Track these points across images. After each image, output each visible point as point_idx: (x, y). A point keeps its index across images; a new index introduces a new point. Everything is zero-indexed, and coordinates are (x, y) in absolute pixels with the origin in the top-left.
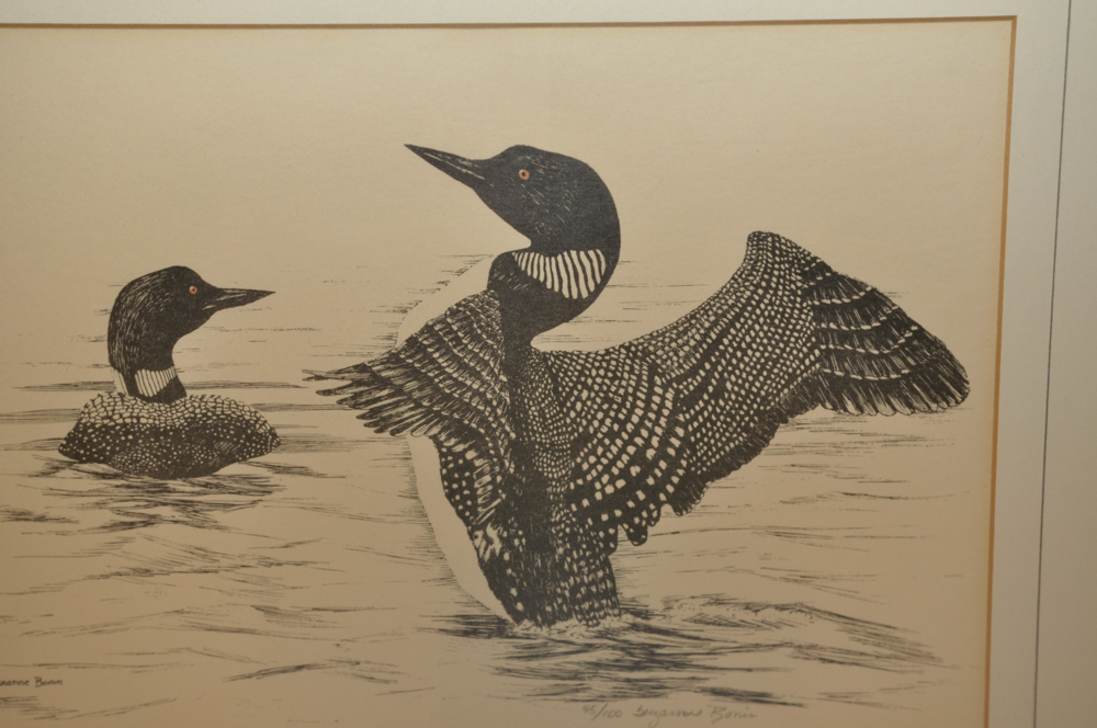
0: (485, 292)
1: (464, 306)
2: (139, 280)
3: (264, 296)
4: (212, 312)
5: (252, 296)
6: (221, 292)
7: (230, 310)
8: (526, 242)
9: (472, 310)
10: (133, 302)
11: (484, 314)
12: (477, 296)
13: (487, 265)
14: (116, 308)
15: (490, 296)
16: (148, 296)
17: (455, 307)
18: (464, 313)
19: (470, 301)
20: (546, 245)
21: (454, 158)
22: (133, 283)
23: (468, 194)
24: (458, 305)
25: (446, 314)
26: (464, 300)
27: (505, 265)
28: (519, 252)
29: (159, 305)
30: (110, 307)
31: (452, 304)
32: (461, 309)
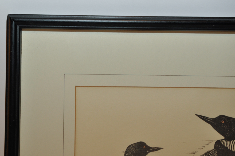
0: (213, 149)
1: (209, 153)
2: (132, 145)
3: (161, 149)
4: (148, 153)
5: (158, 149)
6: (151, 148)
7: (153, 152)
8: (223, 138)
9: (210, 154)
10: (130, 150)
11: (213, 155)
12: (212, 150)
13: (214, 143)
14: (126, 151)
15: (214, 150)
16: (134, 149)
17: (206, 153)
18: (208, 154)
19: (210, 151)
20: (228, 139)
21: (207, 118)
22: (130, 145)
23: (210, 126)
24: (207, 152)
25: (204, 154)
26: (209, 151)
27: (218, 143)
28: (222, 140)
29: (136, 151)
30: (125, 151)
31: (205, 152)
32: (208, 153)
